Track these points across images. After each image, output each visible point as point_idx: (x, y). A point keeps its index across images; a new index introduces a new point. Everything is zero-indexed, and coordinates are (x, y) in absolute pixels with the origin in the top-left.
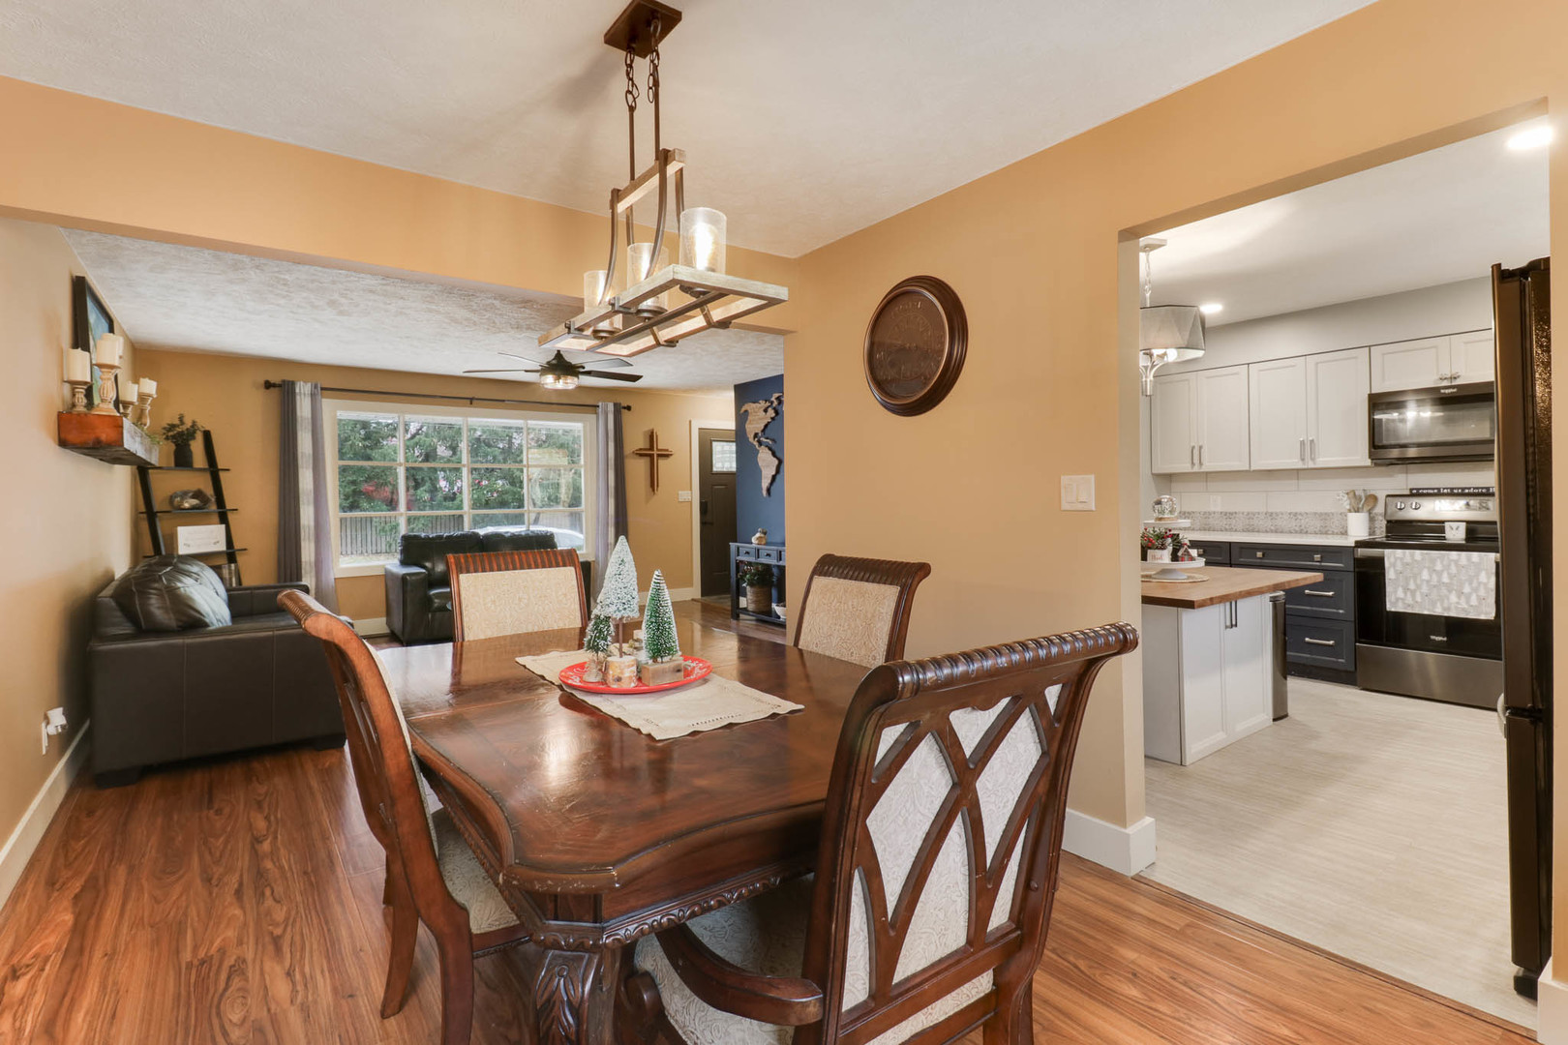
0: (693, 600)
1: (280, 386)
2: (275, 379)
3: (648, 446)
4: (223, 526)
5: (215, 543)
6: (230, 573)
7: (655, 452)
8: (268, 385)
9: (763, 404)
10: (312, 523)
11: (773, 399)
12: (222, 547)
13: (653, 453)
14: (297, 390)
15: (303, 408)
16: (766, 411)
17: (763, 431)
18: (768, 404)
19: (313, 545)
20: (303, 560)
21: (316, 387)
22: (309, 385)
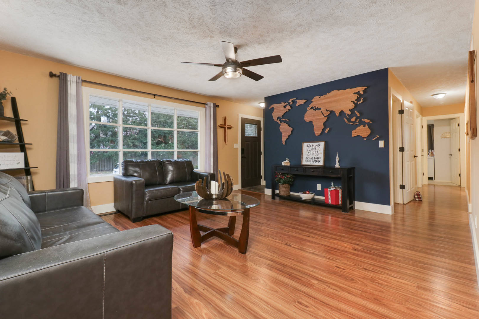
0: (239, 190)
1: (58, 76)
2: (56, 72)
3: (224, 124)
4: (23, 153)
5: (17, 164)
6: (27, 181)
7: (226, 126)
8: (52, 75)
9: (283, 104)
10: (76, 153)
11: (290, 101)
12: (22, 166)
13: (225, 127)
14: (69, 79)
15: (72, 89)
16: (285, 107)
17: (282, 116)
18: (286, 104)
19: (76, 165)
20: (71, 173)
21: (79, 78)
22: (75, 77)
